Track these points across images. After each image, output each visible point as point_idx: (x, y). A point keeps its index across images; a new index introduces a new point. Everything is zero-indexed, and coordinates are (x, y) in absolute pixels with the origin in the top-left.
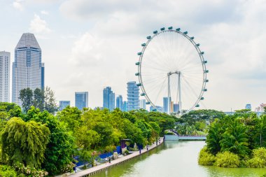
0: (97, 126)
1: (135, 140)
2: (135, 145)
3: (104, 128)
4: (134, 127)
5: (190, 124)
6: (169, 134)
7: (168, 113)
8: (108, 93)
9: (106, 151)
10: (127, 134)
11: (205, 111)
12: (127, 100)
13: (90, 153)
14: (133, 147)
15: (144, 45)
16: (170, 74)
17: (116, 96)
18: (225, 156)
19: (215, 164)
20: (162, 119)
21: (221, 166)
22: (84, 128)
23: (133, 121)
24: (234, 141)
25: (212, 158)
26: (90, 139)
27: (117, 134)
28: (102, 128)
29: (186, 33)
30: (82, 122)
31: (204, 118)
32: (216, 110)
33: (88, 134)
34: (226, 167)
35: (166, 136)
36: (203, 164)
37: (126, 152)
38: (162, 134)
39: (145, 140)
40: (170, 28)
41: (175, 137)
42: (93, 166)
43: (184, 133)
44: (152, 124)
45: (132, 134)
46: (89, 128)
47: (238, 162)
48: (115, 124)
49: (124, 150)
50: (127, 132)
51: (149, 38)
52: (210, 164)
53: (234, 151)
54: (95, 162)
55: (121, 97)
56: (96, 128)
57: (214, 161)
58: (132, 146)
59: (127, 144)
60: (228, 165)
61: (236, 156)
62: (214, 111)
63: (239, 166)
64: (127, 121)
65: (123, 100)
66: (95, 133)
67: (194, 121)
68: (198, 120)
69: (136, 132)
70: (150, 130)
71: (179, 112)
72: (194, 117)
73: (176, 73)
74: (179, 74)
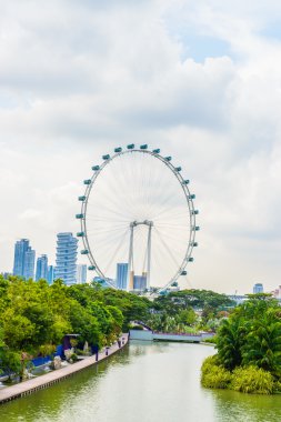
0: (29, 308)
1: (86, 337)
2: (86, 346)
3: (41, 313)
4: (85, 314)
5: (172, 313)
6: (136, 328)
8: (23, 250)
9: (41, 354)
10: (74, 325)
11: (196, 293)
12: (54, 265)
13: (20, 356)
14: (82, 349)
15: (96, 168)
16: (135, 224)
17: (38, 256)
18: (249, 374)
19: (230, 386)
20: (126, 303)
21: (241, 390)
22: (10, 312)
23: (83, 302)
24: (265, 348)
25: (226, 375)
26: (20, 333)
27: (61, 325)
28: (38, 314)
29: (169, 159)
30: (9, 301)
31: (194, 304)
32: (215, 291)
33: (16, 323)
34: (249, 392)
35: (131, 332)
36: (207, 385)
37: (73, 357)
38: (126, 329)
39: (102, 336)
40: (144, 147)
42: (21, 380)
43: (160, 329)
44: (112, 310)
45: (82, 326)
46: (16, 312)
47: (271, 385)
48: (57, 306)
49: (69, 353)
50: (74, 322)
51: (106, 158)
52: (222, 386)
53: (266, 366)
54: (26, 371)
55: (45, 258)
56: (28, 313)
57: (229, 382)
58: (80, 346)
59: (73, 342)
60: (253, 390)
61: (268, 374)
62: (211, 294)
63: (272, 393)
64: (74, 302)
65: (49, 264)
66: (25, 321)
67: (177, 307)
68: (183, 306)
69: (88, 323)
70: (111, 320)
71: (146, 291)
72: (176, 300)
73: (145, 223)
74: (151, 225)
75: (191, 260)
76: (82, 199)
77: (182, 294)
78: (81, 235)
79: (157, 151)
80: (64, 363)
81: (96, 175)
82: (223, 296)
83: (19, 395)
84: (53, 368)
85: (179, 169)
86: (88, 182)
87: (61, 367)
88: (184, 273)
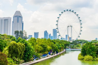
1: (55, 50)
2: (55, 52)
4: (55, 45)
5: (75, 45)
7: (67, 40)
8: (46, 33)
9: (45, 54)
10: (52, 48)
11: (81, 40)
13: (39, 54)
15: (60, 15)
16: (68, 26)
17: (49, 34)
18: (88, 57)
19: (84, 59)
20: (65, 43)
21: (86, 60)
22: (37, 45)
23: (55, 43)
24: (91, 51)
25: (83, 57)
26: (39, 49)
27: (49, 48)
28: (44, 46)
29: (75, 13)
30: (37, 43)
31: (80, 43)
33: (39, 48)
34: (88, 61)
35: (66, 49)
36: (79, 59)
38: (65, 48)
39: (59, 50)
40: (70, 10)
41: (70, 49)
42: (40, 59)
43: (73, 48)
45: (54, 48)
47: (92, 59)
48: (48, 44)
49: (51, 53)
50: (52, 47)
52: (82, 59)
54: (41, 57)
55: (50, 34)
56: (41, 45)
57: (83, 59)
58: (54, 52)
59: (53, 51)
61: (92, 57)
62: (84, 40)
63: (93, 61)
64: (52, 43)
65: (51, 35)
66: (41, 47)
67: (77, 44)
68: (78, 43)
69: (55, 47)
70: (61, 46)
71: (71, 40)
72: (77, 42)
73: (71, 26)
74: (72, 26)
75: (81, 34)
76: (57, 21)
77: (78, 41)
78: (57, 29)
79: (73, 11)
80: (50, 55)
81: (60, 16)
82: (87, 41)
83: (38, 62)
84: (47, 56)
85: (78, 15)
86: (58, 18)
87: (49, 56)
88: (79, 37)
